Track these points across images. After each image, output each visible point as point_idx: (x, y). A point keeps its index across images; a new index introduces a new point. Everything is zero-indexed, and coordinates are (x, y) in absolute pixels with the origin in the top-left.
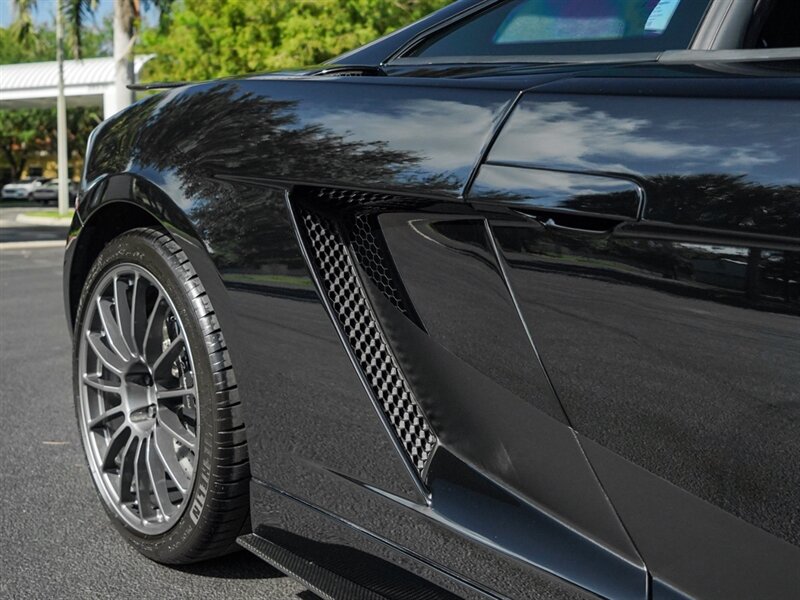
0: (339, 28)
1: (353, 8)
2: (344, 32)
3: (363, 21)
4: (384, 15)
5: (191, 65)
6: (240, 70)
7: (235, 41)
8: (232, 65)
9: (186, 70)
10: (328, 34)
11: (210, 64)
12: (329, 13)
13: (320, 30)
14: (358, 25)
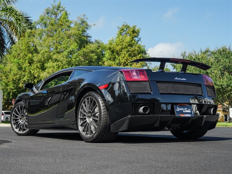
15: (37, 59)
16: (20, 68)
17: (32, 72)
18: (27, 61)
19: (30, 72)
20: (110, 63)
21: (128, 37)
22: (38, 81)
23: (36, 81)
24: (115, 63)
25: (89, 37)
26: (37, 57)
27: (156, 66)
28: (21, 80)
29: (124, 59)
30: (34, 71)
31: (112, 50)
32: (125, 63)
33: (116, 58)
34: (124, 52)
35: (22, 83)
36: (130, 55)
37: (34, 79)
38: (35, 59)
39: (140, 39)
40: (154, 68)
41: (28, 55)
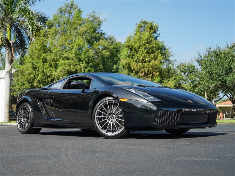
0: (75, 64)
1: (79, 57)
2: (76, 64)
3: (82, 61)
4: (89, 60)
5: (30, 74)
6: (45, 76)
7: (44, 67)
8: (42, 74)
9: (28, 76)
10: (72, 65)
11: (36, 74)
12: (72, 59)
13: (69, 64)
14: (81, 63)
15: (50, 58)
16: (34, 68)
17: (45, 71)
18: (41, 61)
19: (43, 71)
20: (128, 61)
21: (146, 33)
22: (51, 80)
23: (49, 79)
24: (133, 60)
25: (104, 34)
26: (50, 56)
27: (181, 64)
28: (35, 80)
29: (142, 56)
30: (47, 69)
31: (130, 47)
32: (143, 60)
33: (134, 56)
34: (142, 49)
35: (37, 83)
36: (148, 52)
37: (48, 78)
38: (48, 58)
39: (159, 34)
40: (179, 65)
41: (42, 55)
